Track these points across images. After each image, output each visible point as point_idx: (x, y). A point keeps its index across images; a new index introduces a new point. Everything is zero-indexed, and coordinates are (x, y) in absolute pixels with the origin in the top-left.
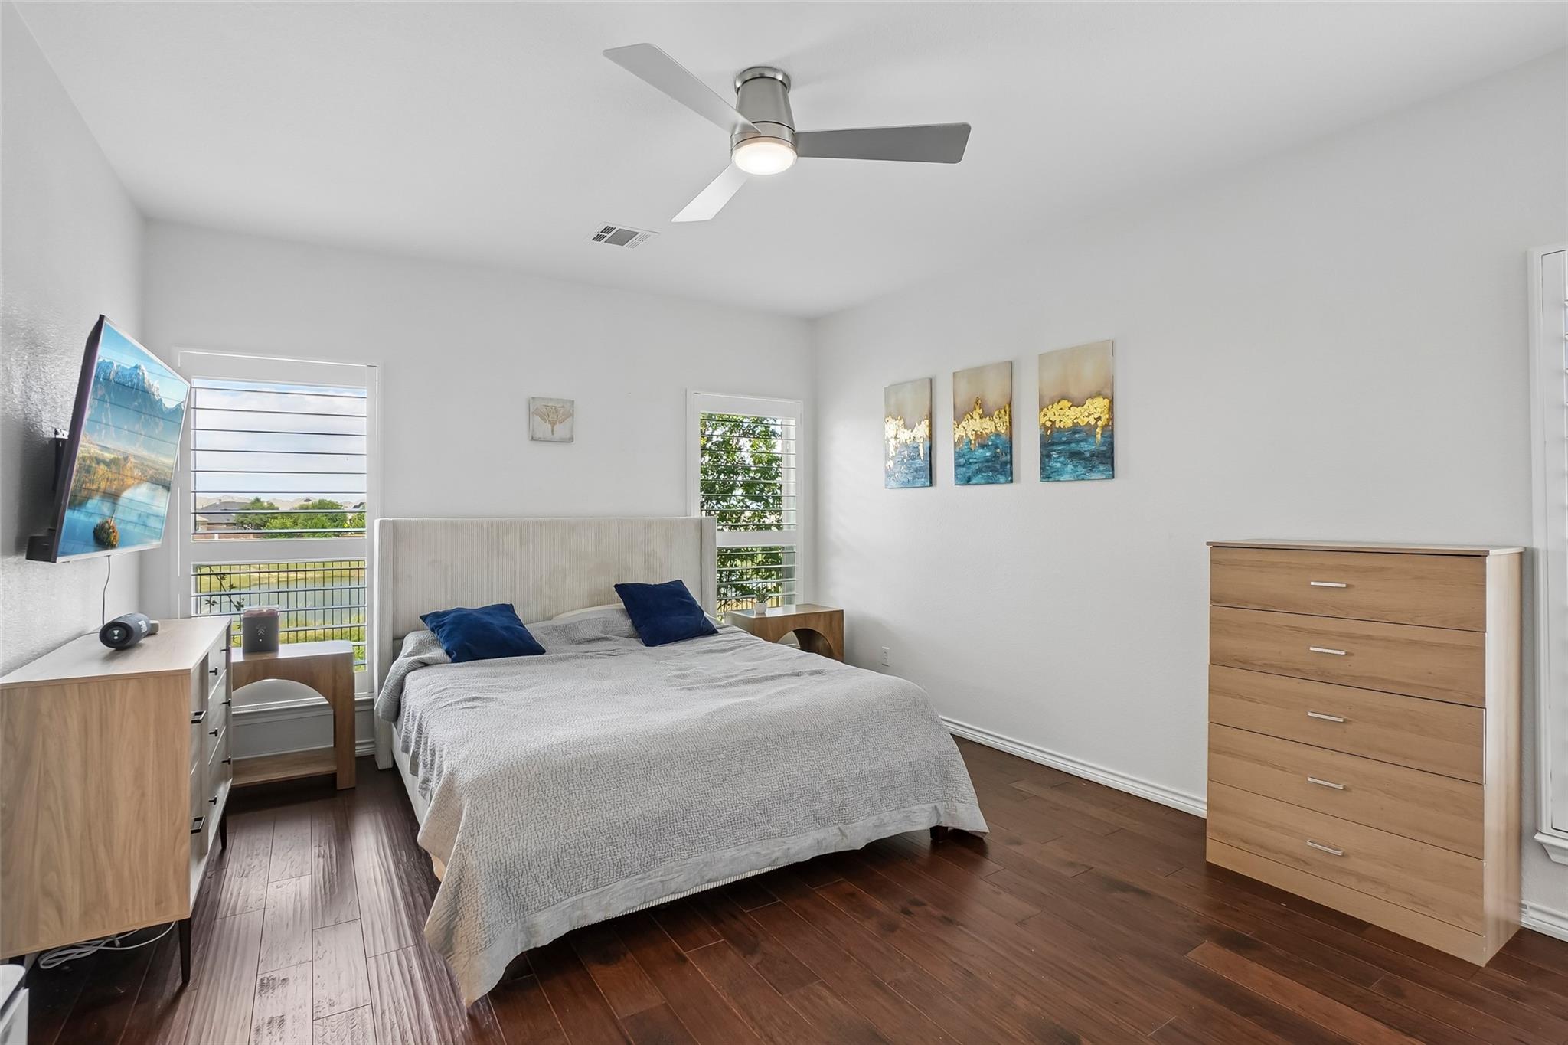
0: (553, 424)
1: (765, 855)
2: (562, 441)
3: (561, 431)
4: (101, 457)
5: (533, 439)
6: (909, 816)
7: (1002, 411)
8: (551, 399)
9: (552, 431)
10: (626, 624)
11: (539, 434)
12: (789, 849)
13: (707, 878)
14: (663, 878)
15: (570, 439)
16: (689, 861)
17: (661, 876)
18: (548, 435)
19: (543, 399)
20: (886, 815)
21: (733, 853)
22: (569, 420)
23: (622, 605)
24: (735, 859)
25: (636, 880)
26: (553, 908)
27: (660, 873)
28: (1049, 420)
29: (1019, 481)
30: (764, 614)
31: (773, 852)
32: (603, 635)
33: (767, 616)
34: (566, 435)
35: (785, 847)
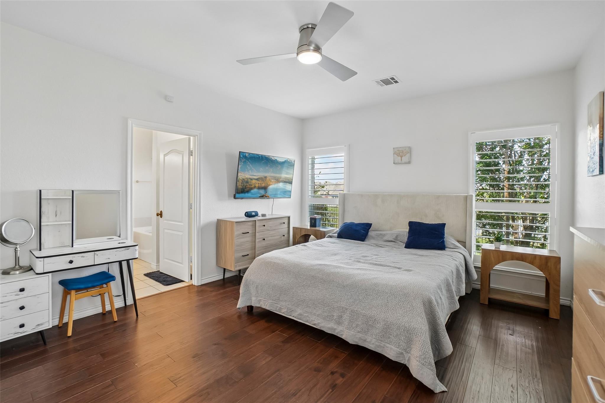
0: (401, 157)
1: (312, 320)
2: (406, 163)
3: (405, 159)
4: (252, 178)
5: (394, 163)
6: (384, 347)
8: (400, 147)
9: (401, 160)
10: (405, 239)
11: (396, 162)
12: (319, 323)
13: (293, 315)
14: (281, 307)
15: (408, 162)
16: (288, 306)
17: (280, 306)
18: (400, 161)
19: (397, 148)
20: (369, 339)
21: (301, 312)
22: (408, 155)
23: (408, 230)
24: (301, 315)
25: (274, 303)
26: (256, 298)
27: (280, 305)
30: (499, 248)
31: (314, 320)
32: (393, 240)
33: (501, 250)
34: (407, 161)
35: (319, 322)
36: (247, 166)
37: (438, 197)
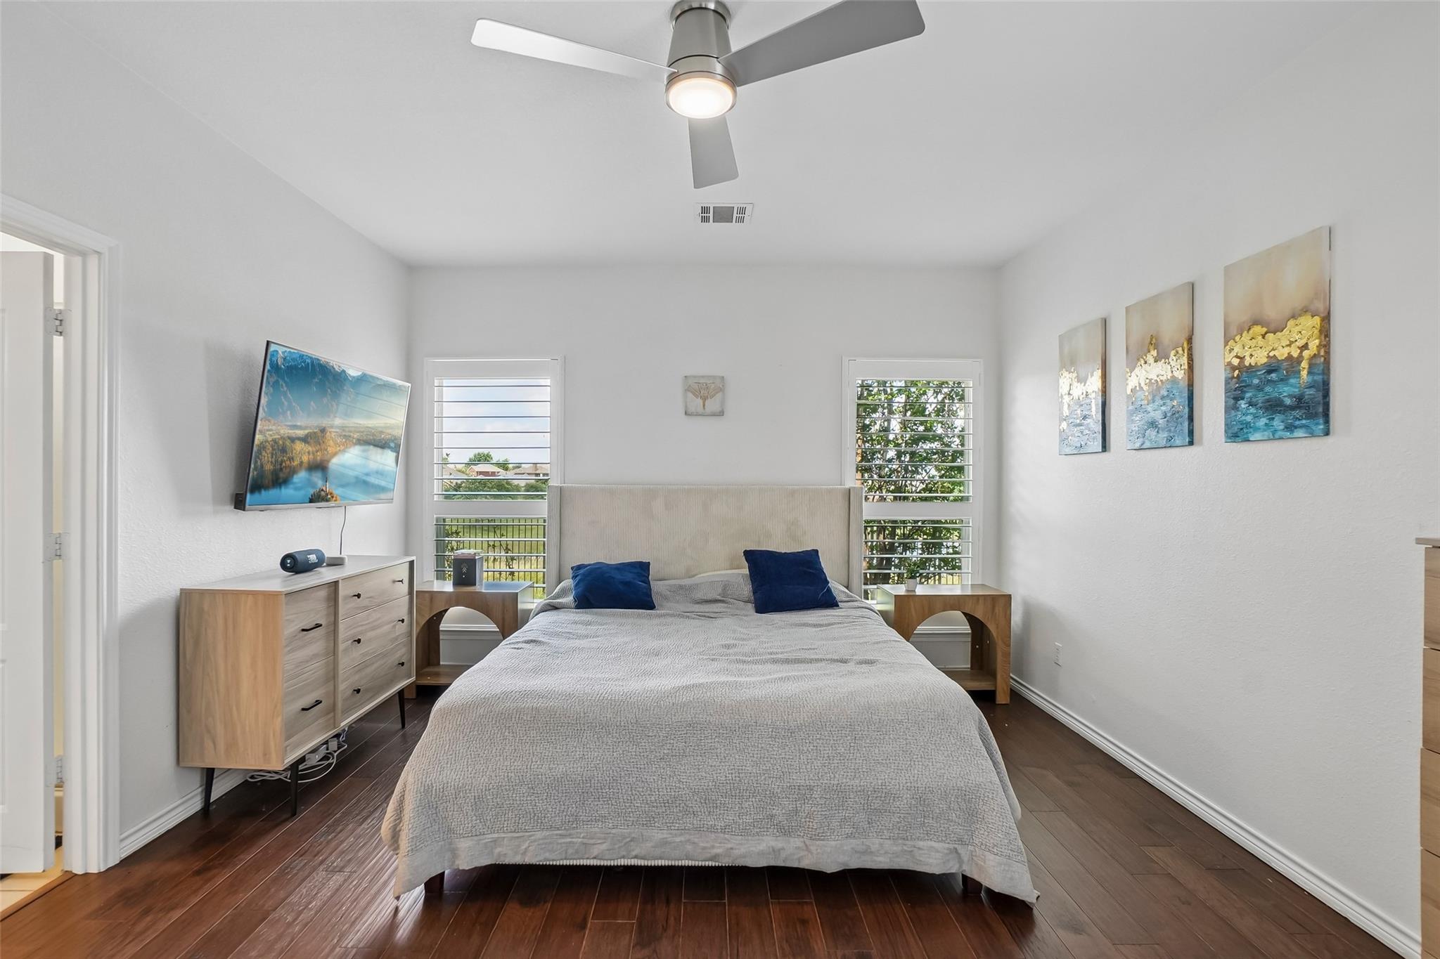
0: (705, 399)
1: (704, 848)
2: (714, 415)
3: (712, 405)
5: (686, 413)
6: (912, 851)
7: (1180, 350)
8: (703, 377)
9: (704, 406)
10: (746, 589)
11: (692, 409)
12: (732, 849)
13: (634, 853)
14: (585, 841)
15: (720, 412)
16: (614, 831)
17: (583, 838)
18: (700, 410)
19: (695, 377)
20: (874, 843)
21: (665, 836)
22: (719, 395)
23: (746, 571)
24: (666, 843)
25: (557, 835)
26: (476, 838)
27: (582, 835)
28: (1237, 357)
29: (1201, 443)
30: (914, 591)
31: (713, 847)
32: (719, 597)
33: (917, 594)
34: (716, 408)
35: (729, 846)
36: (282, 397)
37: (792, 493)
